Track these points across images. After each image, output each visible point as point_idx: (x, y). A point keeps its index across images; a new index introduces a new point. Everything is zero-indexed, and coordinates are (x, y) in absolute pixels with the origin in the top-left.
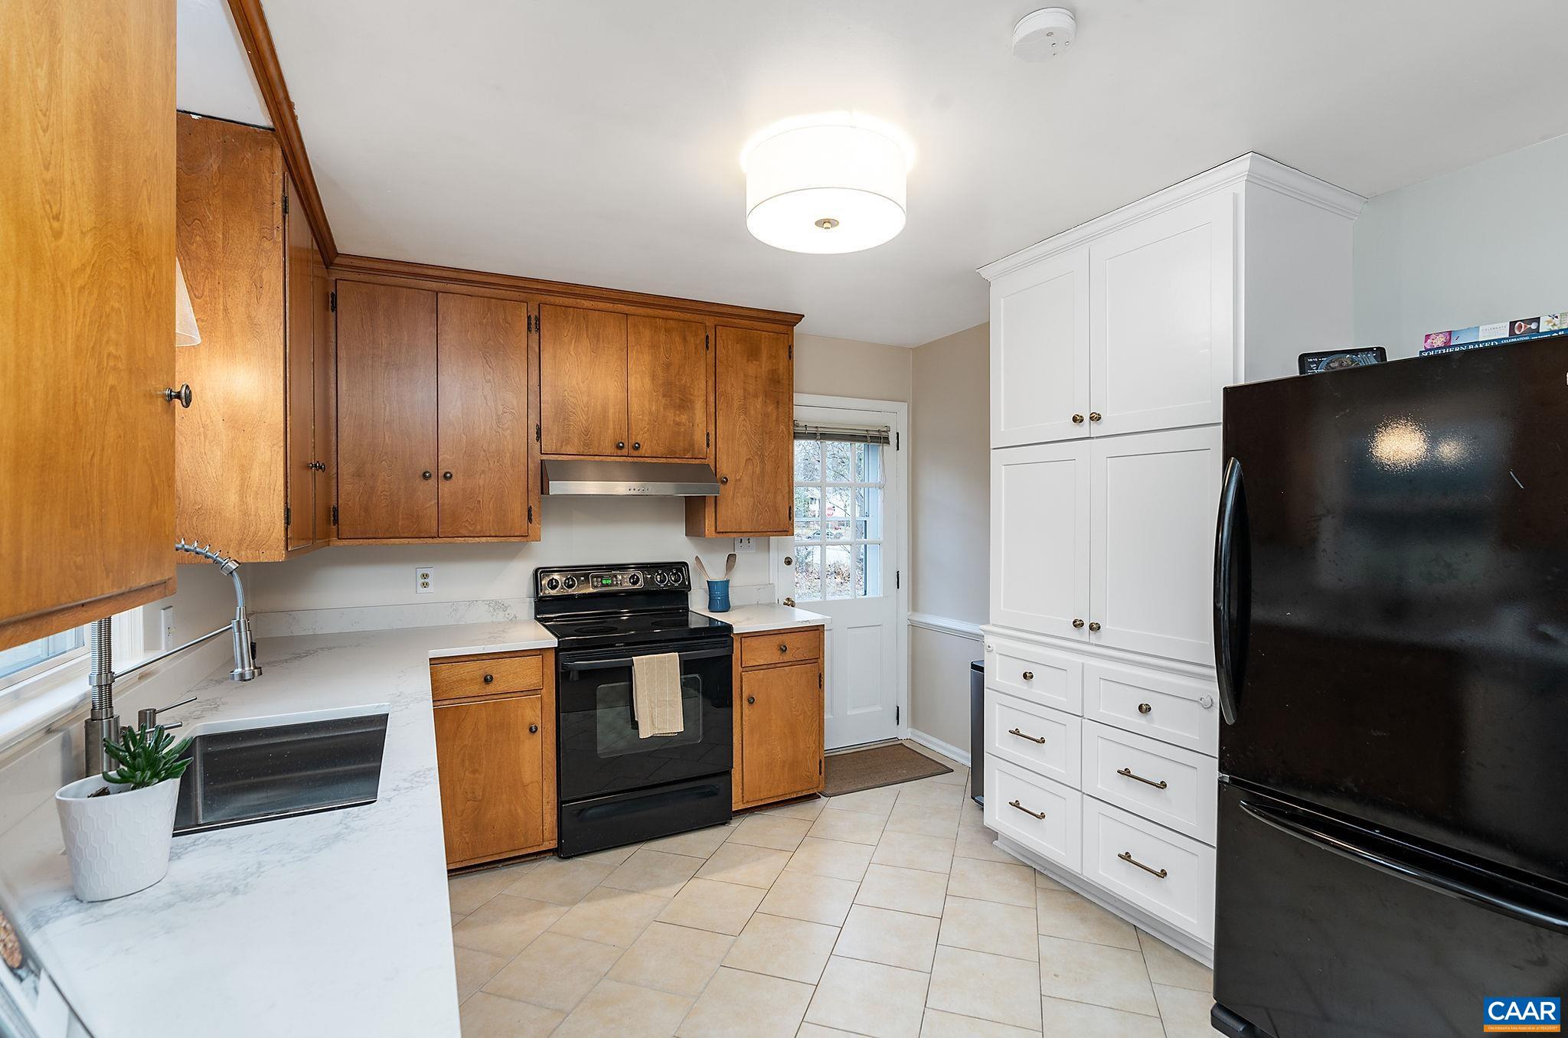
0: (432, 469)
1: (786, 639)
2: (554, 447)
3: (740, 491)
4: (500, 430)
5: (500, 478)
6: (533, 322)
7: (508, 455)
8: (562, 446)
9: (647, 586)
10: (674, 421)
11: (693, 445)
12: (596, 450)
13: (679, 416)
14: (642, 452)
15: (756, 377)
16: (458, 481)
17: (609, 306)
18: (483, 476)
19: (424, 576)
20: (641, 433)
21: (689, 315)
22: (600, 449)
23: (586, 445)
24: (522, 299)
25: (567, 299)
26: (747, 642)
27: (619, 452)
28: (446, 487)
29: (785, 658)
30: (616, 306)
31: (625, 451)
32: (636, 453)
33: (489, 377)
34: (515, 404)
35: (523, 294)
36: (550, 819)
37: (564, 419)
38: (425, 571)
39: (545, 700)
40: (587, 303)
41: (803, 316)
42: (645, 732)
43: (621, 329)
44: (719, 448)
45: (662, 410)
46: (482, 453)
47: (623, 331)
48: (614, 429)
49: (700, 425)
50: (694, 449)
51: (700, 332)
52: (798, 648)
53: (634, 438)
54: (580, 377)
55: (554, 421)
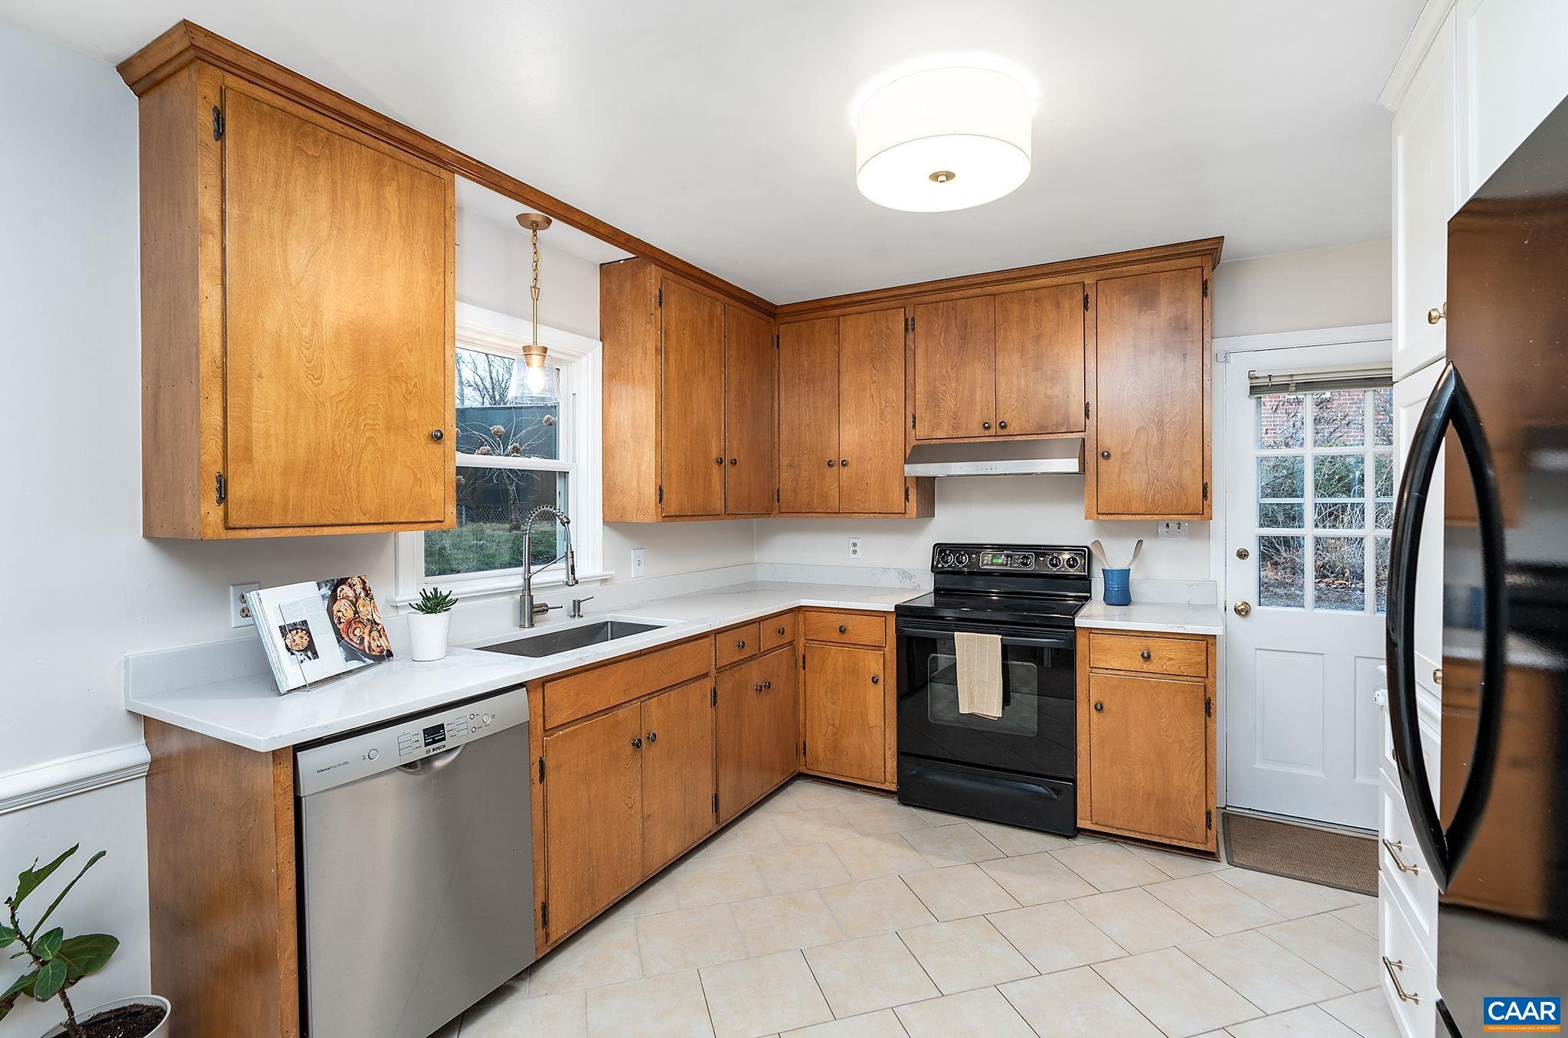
0: (834, 458)
1: (1154, 644)
2: (926, 433)
3: (1130, 466)
4: (883, 422)
5: (883, 463)
6: (910, 323)
7: (889, 443)
8: (933, 432)
9: (1037, 568)
10: (1045, 394)
11: (1068, 418)
12: (964, 432)
13: (1051, 388)
14: (1010, 430)
15: (1152, 329)
16: (853, 466)
17: (977, 291)
18: (870, 462)
19: (855, 545)
20: (1010, 410)
21: (1064, 277)
22: (968, 431)
23: (955, 428)
24: (899, 306)
25: (939, 295)
26: (1097, 639)
27: (987, 433)
28: (844, 471)
29: (1150, 667)
30: (984, 289)
31: (992, 431)
32: (1003, 432)
33: (875, 378)
34: (895, 398)
35: (901, 301)
36: (892, 765)
37: (935, 407)
38: (855, 541)
39: (888, 657)
40: (957, 294)
41: (1222, 238)
42: (964, 709)
43: (988, 312)
44: (1101, 418)
45: (1031, 384)
46: (870, 443)
47: (990, 313)
48: (982, 410)
49: (1076, 396)
50: (1069, 422)
51: (1076, 293)
52: (1170, 659)
53: (1001, 416)
54: (949, 364)
55: (926, 409)
